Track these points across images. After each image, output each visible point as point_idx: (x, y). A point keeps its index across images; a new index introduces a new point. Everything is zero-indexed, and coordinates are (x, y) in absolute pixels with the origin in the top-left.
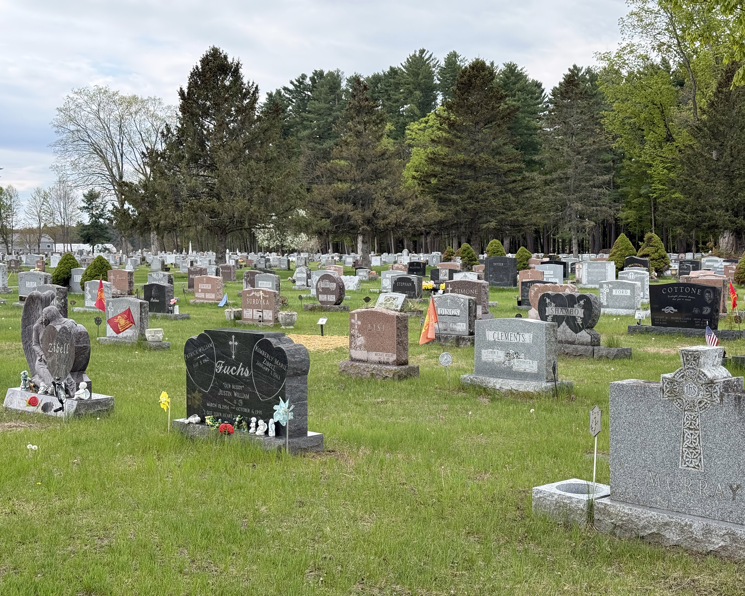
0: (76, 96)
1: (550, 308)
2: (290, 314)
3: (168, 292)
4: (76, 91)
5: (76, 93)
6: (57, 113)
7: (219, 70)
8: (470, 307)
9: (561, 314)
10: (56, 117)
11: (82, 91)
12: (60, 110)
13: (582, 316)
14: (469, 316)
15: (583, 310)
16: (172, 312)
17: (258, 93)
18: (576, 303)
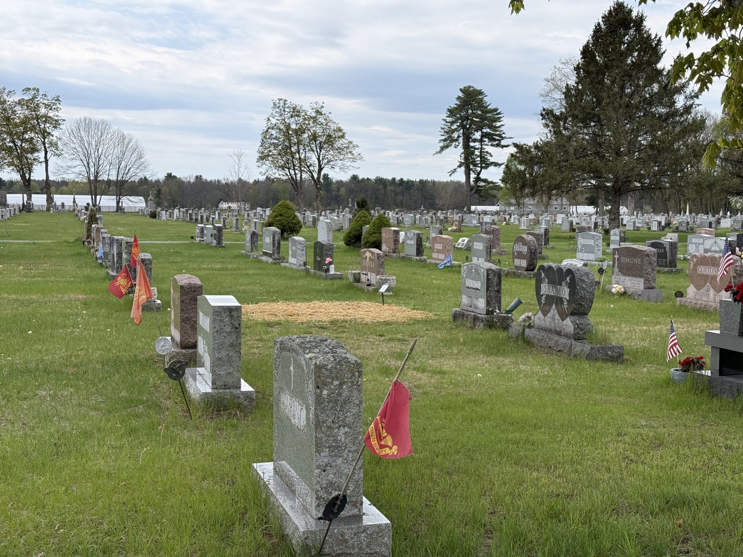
0: (562, 66)
1: (544, 284)
2: (384, 278)
3: (326, 250)
4: (564, 61)
5: (563, 63)
6: (546, 83)
7: (619, 24)
8: (488, 280)
9: (552, 294)
10: (544, 88)
11: (569, 61)
12: (547, 80)
13: (568, 298)
14: (487, 290)
15: (569, 289)
16: (327, 270)
17: (660, 45)
18: (563, 280)
